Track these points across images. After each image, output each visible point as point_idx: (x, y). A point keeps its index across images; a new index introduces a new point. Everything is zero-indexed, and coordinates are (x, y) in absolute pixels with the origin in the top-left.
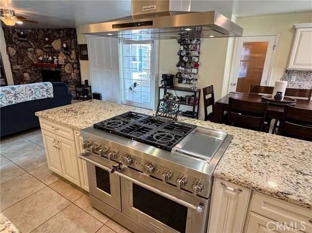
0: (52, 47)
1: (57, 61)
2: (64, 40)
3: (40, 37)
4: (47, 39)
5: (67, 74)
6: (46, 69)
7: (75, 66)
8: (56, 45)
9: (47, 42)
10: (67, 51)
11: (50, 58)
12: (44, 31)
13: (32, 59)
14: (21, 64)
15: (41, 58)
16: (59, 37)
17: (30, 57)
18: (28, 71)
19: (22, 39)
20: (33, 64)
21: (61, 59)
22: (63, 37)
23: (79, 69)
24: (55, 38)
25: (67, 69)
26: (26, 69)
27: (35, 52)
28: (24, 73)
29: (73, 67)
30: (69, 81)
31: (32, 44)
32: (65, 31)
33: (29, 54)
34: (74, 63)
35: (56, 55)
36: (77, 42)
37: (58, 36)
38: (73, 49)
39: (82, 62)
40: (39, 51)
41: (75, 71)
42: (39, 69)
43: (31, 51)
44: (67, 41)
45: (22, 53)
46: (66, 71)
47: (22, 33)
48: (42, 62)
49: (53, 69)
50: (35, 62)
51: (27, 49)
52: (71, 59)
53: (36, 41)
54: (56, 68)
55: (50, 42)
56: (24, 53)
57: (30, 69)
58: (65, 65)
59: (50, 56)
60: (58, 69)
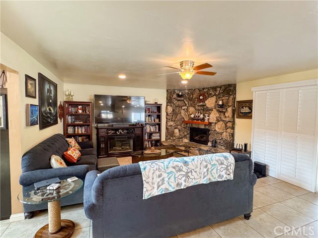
0: (205, 105)
1: (208, 119)
2: (219, 98)
3: (195, 96)
4: (201, 97)
5: (218, 133)
6: (195, 126)
7: (229, 124)
8: (210, 102)
9: (200, 101)
10: (222, 108)
11: (202, 116)
12: (200, 91)
13: (184, 117)
14: (174, 121)
15: (192, 116)
16: (215, 95)
17: (182, 115)
18: (179, 127)
19: (179, 98)
20: (184, 121)
21: (213, 116)
22: (219, 94)
23: (233, 128)
24: (210, 95)
25: (218, 127)
26: (177, 125)
27: (187, 110)
28: (175, 128)
29: (226, 126)
30: (218, 141)
31: (186, 103)
32: (223, 88)
33: (182, 112)
34: (229, 121)
35: (208, 112)
36: (235, 98)
37: (213, 94)
38: (229, 107)
39: (238, 121)
40: (191, 109)
41: (229, 130)
42: (188, 126)
43: (184, 109)
44: (223, 98)
45: (177, 111)
46: (217, 129)
47: (180, 94)
48: (193, 119)
49: (202, 127)
50: (186, 120)
51: (181, 107)
52: (226, 117)
53: (190, 99)
54: (205, 125)
55: (203, 100)
56: (179, 111)
57: (181, 125)
58: (216, 123)
59: (201, 114)
60: (207, 127)
